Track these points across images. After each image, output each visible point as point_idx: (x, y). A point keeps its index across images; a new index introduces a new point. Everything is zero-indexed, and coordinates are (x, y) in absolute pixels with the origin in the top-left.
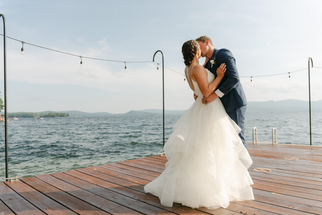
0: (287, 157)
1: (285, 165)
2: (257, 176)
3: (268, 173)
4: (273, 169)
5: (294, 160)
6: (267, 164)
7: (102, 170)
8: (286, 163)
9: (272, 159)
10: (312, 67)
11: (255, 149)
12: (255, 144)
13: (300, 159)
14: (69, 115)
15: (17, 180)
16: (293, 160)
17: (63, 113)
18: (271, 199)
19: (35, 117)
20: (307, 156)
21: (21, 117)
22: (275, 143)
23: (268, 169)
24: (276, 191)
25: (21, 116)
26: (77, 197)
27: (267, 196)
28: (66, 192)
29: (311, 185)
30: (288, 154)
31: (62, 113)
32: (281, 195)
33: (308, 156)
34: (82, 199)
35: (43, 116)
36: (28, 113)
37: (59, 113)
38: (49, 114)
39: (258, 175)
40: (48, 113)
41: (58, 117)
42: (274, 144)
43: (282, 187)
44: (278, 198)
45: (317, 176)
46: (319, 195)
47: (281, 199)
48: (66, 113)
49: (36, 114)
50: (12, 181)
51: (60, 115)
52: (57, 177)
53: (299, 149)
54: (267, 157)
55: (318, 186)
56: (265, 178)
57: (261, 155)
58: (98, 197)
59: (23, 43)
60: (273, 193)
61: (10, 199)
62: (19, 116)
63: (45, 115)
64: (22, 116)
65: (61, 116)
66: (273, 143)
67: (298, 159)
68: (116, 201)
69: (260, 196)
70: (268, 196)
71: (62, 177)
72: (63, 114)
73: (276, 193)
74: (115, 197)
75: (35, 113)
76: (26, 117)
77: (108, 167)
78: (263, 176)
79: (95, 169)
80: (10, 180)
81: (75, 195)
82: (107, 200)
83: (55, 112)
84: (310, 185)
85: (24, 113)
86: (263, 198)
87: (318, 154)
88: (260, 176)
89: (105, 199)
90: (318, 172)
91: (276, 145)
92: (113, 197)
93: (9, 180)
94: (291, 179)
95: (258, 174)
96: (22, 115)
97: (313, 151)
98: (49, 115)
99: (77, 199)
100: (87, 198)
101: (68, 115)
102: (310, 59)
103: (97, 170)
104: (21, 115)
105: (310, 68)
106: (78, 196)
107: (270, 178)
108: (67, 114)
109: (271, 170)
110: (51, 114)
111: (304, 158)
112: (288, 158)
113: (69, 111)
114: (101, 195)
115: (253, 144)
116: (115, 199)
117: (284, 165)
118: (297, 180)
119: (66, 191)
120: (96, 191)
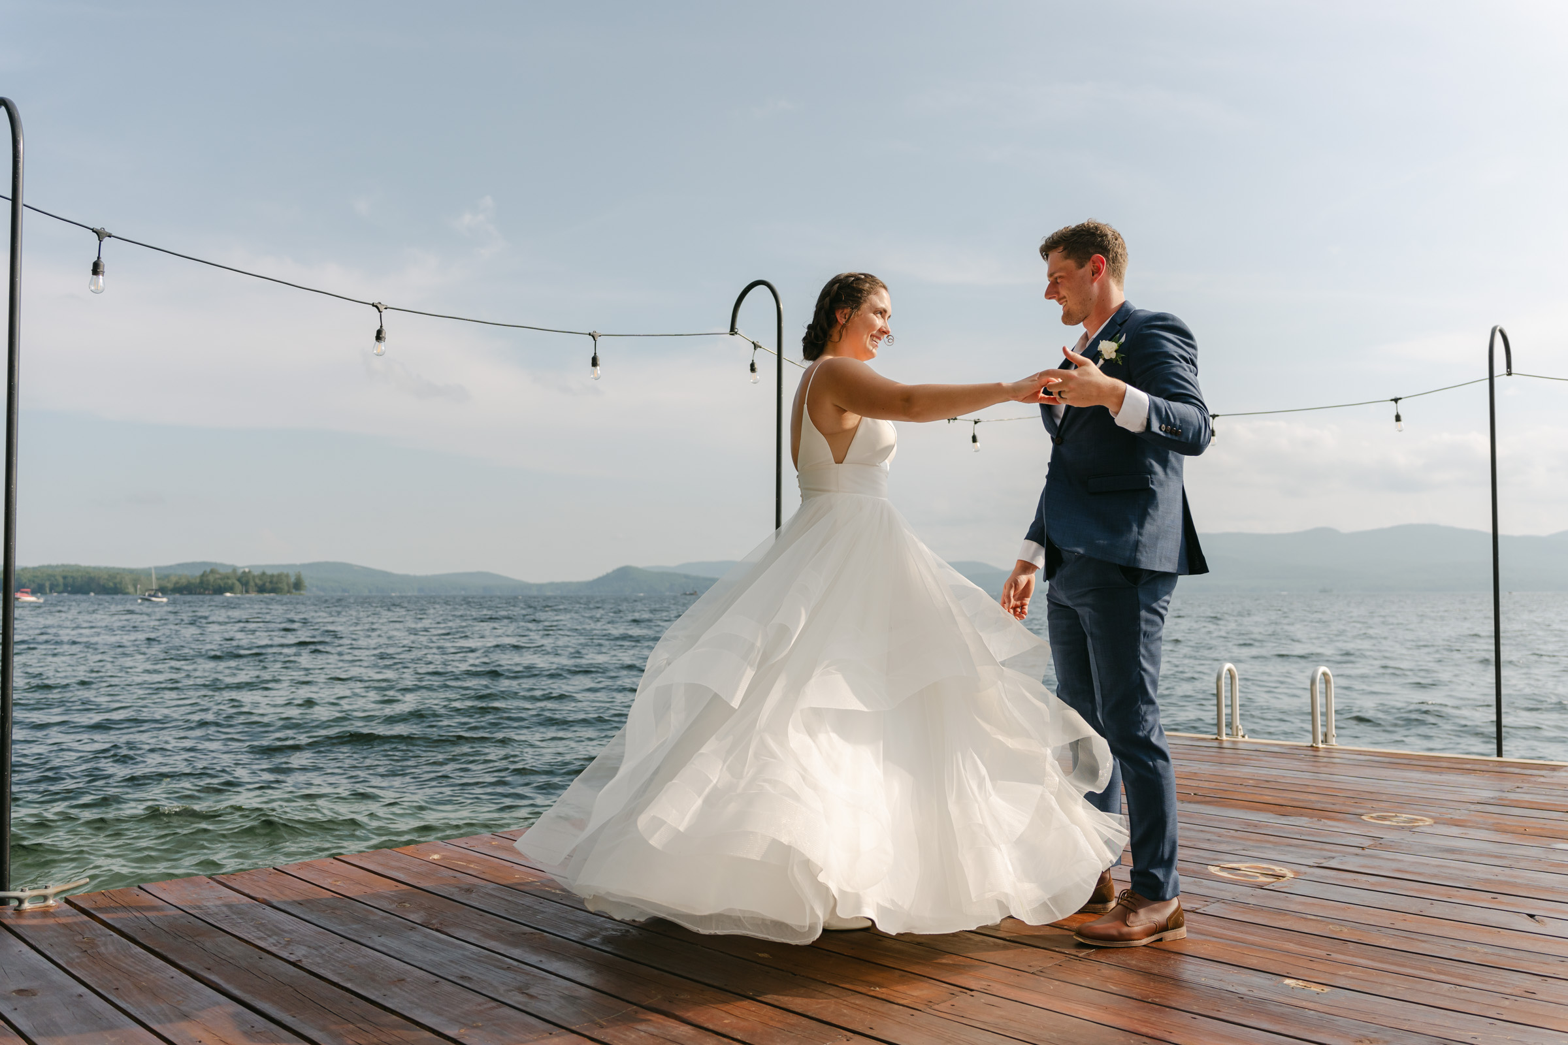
0: (1373, 809)
1: (1363, 848)
2: (1219, 900)
3: (1278, 885)
4: (1303, 869)
5: (1410, 829)
6: (1275, 843)
7: (470, 862)
8: (1366, 842)
9: (1303, 821)
10: (1509, 374)
11: (1229, 771)
12: (1225, 745)
13: (1437, 821)
14: (307, 582)
15: (51, 902)
16: (1403, 828)
17: (275, 572)
18: (1272, 1008)
19: (131, 589)
20: (1473, 807)
21: (60, 593)
22: (1325, 741)
23: (1278, 869)
24: (1301, 972)
25: (61, 588)
26: (349, 985)
27: (1257, 993)
28: (293, 964)
29: (1475, 947)
30: (1384, 797)
31: (269, 572)
32: (1327, 989)
33: (1479, 807)
34: (373, 997)
35: (170, 586)
36: (99, 569)
37: (256, 572)
38: (204, 575)
39: (1228, 896)
40: (198, 573)
41: (247, 592)
42: (1320, 745)
43: (1334, 956)
44: (1310, 1005)
45: (1508, 904)
46: (1506, 996)
47: (1326, 1009)
48: (287, 576)
49: (137, 577)
50: (27, 906)
51: (259, 582)
52: (246, 891)
53: (1441, 773)
54: (1281, 809)
55: (1511, 953)
56: (1259, 908)
57: (1250, 798)
58: (447, 987)
59: (100, 235)
60: (1287, 981)
61: (20, 992)
62: (47, 584)
63: (184, 581)
64: (66, 585)
65: (261, 590)
66: (1315, 740)
67: (1429, 821)
68: (533, 1006)
69: (1229, 995)
70: (1263, 995)
71: (275, 892)
72: (272, 576)
73: (1300, 982)
74: (532, 991)
75: (131, 571)
76: (87, 593)
77: (498, 847)
78: (1252, 901)
79: (436, 857)
80: (21, 901)
81: (335, 979)
82: (494, 1004)
83: (235, 569)
84: (1470, 947)
85: (78, 568)
86: (1239, 1001)
87: (1527, 797)
88: (1234, 902)
89: (481, 999)
90: (1515, 885)
91: (1328, 750)
92: (521, 990)
93: (15, 903)
94: (1384, 919)
95: (1229, 892)
96: (65, 578)
97: (1508, 785)
98: (202, 582)
99: (348, 995)
100: (397, 990)
101: (298, 585)
102: (1498, 337)
103: (444, 858)
104: (61, 580)
105: (1496, 380)
106: (350, 980)
107: (1280, 912)
108: (293, 580)
109: (1290, 875)
110: (211, 578)
111: (1457, 816)
112: (1378, 818)
113: (303, 566)
114: (462, 977)
115: (1215, 744)
116: (531, 996)
117: (1359, 851)
118: (1412, 924)
119: (293, 958)
120: (437, 959)
